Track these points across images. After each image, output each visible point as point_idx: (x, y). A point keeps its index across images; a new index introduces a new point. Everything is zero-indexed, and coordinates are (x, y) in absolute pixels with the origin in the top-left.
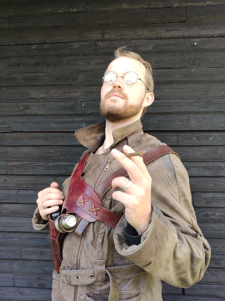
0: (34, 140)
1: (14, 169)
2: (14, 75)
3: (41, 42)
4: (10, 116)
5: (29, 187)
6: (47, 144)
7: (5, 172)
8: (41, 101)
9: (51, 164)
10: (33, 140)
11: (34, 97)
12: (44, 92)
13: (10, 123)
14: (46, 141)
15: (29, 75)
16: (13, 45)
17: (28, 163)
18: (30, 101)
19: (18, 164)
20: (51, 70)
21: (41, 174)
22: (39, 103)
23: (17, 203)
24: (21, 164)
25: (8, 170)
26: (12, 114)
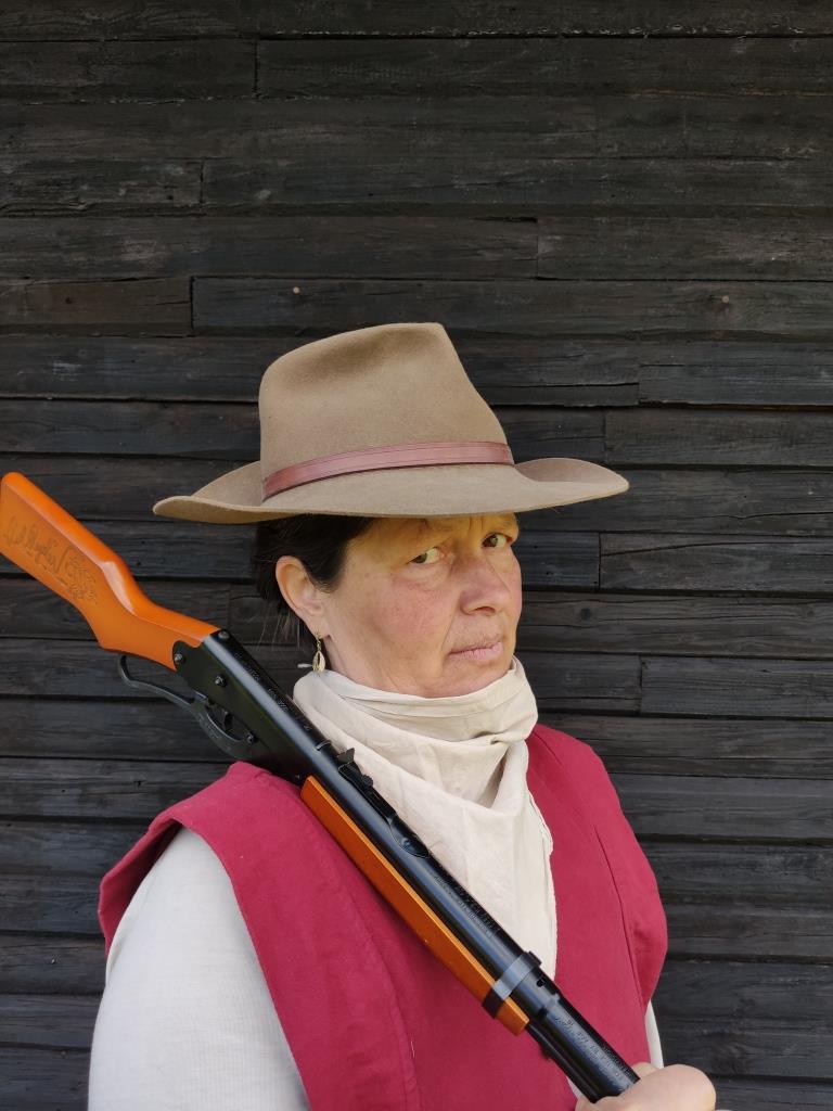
0: (734, 444)
1: (634, 565)
2: (652, 162)
3: (765, 30)
4: (630, 336)
5: (693, 643)
6: (789, 463)
7: (590, 580)
8: (769, 277)
9: (798, 548)
10: (728, 445)
11: (742, 257)
12: (785, 238)
13: (635, 366)
14: (786, 449)
15: (721, 165)
16: (640, 36)
17: (691, 540)
18: (719, 277)
19: (652, 547)
20: (811, 150)
21: (753, 588)
22: (764, 286)
23: (636, 714)
24: (667, 545)
25: (603, 572)
26: (641, 329)
